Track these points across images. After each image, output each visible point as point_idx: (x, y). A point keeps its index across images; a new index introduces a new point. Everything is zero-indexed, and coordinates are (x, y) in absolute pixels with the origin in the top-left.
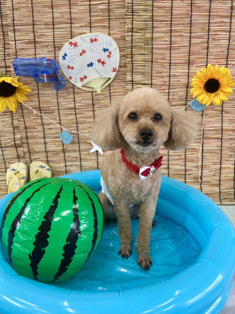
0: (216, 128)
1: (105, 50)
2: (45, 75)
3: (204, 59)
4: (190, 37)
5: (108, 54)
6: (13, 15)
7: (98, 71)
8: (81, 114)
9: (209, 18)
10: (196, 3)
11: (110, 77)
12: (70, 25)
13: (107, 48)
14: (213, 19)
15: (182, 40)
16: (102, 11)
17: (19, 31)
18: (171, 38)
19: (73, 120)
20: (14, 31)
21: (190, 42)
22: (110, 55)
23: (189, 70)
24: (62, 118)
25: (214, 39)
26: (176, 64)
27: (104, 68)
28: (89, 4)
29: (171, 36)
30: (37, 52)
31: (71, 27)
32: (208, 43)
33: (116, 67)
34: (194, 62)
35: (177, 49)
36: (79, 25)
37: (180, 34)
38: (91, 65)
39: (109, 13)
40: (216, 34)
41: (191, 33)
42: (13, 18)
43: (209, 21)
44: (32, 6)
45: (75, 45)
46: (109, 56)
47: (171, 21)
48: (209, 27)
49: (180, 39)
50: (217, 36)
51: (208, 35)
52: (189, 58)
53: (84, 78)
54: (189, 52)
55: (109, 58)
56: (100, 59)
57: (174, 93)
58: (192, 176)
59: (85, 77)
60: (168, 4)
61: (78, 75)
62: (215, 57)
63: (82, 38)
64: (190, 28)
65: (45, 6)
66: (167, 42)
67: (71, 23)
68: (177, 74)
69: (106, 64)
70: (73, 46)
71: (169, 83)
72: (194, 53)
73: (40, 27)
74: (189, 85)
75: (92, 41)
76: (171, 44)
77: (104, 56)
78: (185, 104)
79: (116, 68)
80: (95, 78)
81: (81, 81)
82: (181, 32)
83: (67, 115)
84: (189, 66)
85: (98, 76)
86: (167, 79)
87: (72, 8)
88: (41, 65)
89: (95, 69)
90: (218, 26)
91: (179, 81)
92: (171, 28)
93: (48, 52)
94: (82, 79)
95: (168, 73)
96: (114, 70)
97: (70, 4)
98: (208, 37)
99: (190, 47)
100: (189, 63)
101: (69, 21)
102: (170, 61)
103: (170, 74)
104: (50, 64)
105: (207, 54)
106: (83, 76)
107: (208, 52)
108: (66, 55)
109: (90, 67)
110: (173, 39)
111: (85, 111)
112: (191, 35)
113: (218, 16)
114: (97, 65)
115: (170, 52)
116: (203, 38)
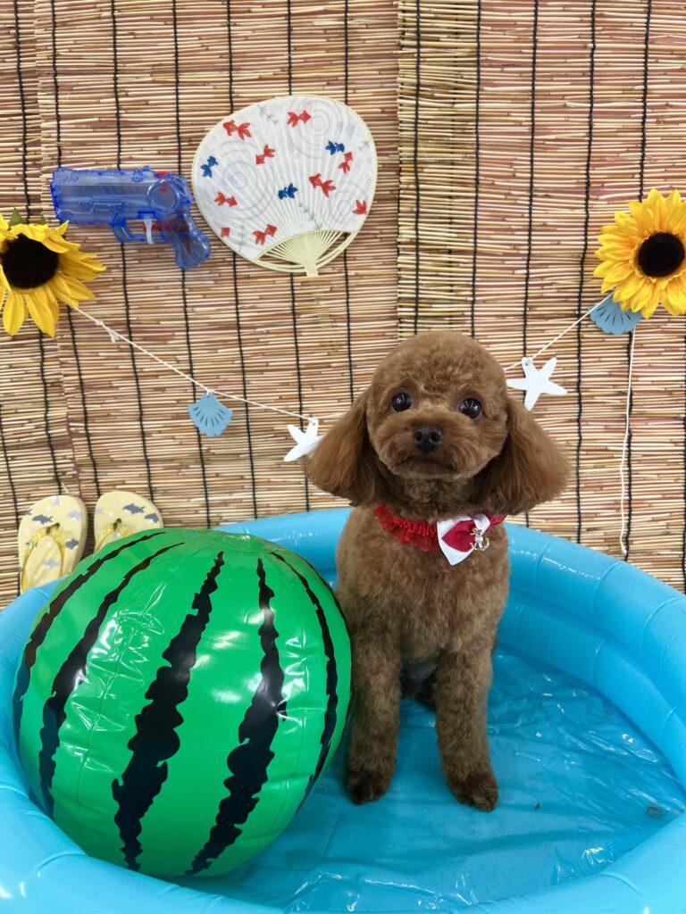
0: (669, 387)
1: (333, 148)
2: (149, 222)
3: (633, 178)
4: (591, 112)
5: (343, 160)
6: (54, 41)
7: (311, 211)
8: (257, 342)
9: (646, 58)
10: (607, 13)
11: (347, 230)
12: (226, 74)
13: (339, 143)
14: (657, 62)
15: (566, 121)
16: (325, 33)
17: (70, 88)
18: (533, 117)
19: (233, 360)
20: (57, 88)
21: (591, 128)
22: (349, 163)
23: (587, 211)
24: (197, 354)
25: (660, 120)
26: (548, 193)
27: (329, 203)
28: (287, 12)
29: (533, 108)
30: (124, 155)
31: (231, 81)
32: (643, 130)
33: (367, 198)
34: (603, 186)
35: (553, 148)
36: (256, 76)
37: (560, 103)
38: (290, 191)
39: (347, 40)
40: (667, 106)
41: (592, 100)
42: (55, 50)
43: (646, 67)
44: (114, 17)
45: (243, 130)
46: (345, 166)
47: (534, 65)
48: (645, 84)
49: (561, 117)
50: (671, 112)
51: (645, 107)
52: (587, 174)
53: (266, 233)
54: (589, 157)
55: (345, 172)
56: (318, 175)
57: (542, 278)
58: (600, 533)
59: (272, 230)
60: (524, 15)
61: (250, 222)
62: (666, 171)
63: (262, 110)
64: (589, 87)
65: (152, 18)
66: (521, 125)
67: (231, 69)
68: (550, 222)
69: (335, 191)
70: (235, 134)
71: (530, 250)
72: (601, 160)
73: (137, 78)
74: (587, 256)
75: (294, 119)
76: (533, 133)
77: (328, 167)
78: (577, 312)
79: (364, 203)
80: (300, 231)
81: (257, 242)
82: (563, 99)
83: (213, 346)
84: (587, 199)
85: (310, 226)
86: (522, 237)
87: (235, 25)
88: (138, 190)
89: (301, 205)
90: (671, 83)
91: (558, 244)
92: (533, 85)
93: (159, 154)
94: (260, 237)
95: (526, 217)
96: (361, 209)
97: (229, 12)
98: (644, 113)
99: (590, 141)
100: (588, 189)
101: (225, 62)
102: (531, 183)
103: (531, 222)
104: (164, 187)
105: (642, 164)
106: (266, 227)
107: (643, 156)
108: (212, 161)
109: (287, 199)
110: (539, 118)
111: (268, 333)
112: (591, 107)
113: (672, 54)
114: (307, 193)
115: (532, 156)
116: (627, 116)
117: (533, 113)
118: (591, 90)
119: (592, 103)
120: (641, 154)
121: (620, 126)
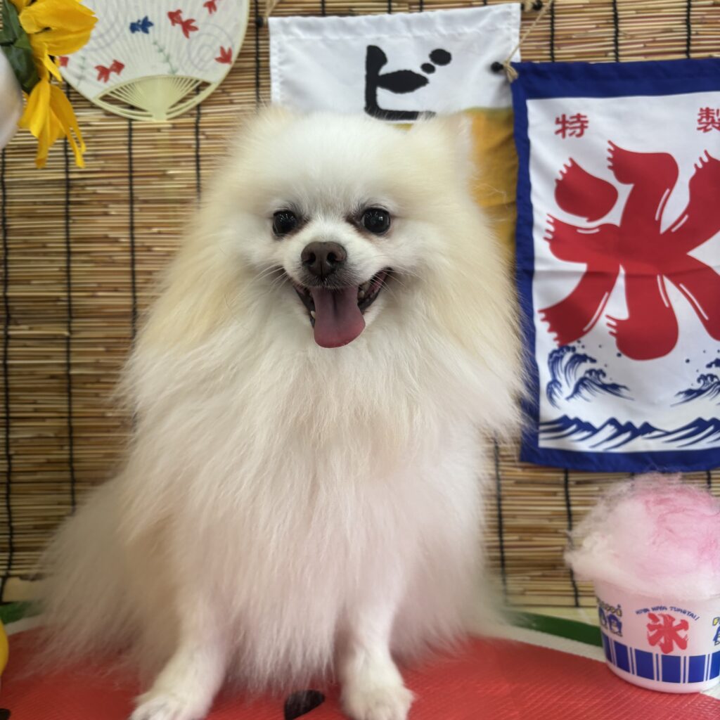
7: (166, 51)
11: (207, 79)
22: (216, 2)
27: (189, 45)
33: (233, 45)
46: (211, 6)
55: (210, 12)
56: (179, 12)
59: (118, 67)
61: (93, 54)
69: (196, 33)
77: (192, 3)
79: (230, 51)
80: (150, 73)
85: (164, 69)
89: (155, 43)
96: (225, 58)
109: (140, 34)
114: (165, 31)
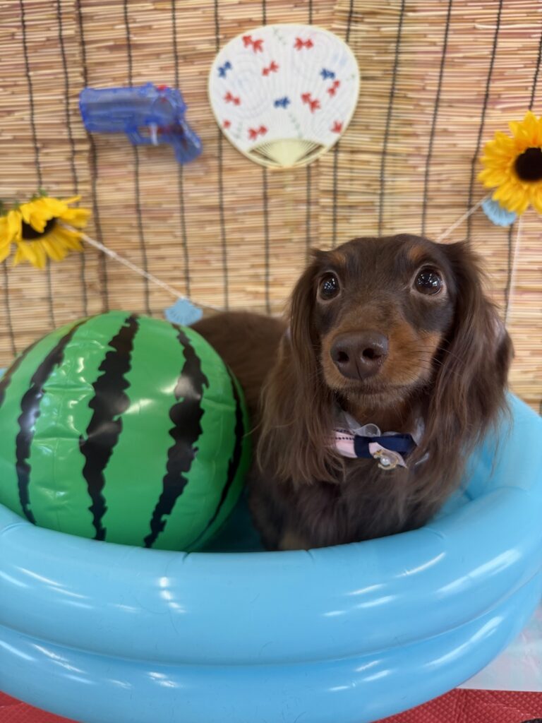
3: (527, 90)
4: (497, 33)
8: (235, 221)
15: (474, 41)
18: (446, 38)
19: (215, 236)
21: (495, 47)
23: (483, 119)
26: (451, 103)
29: (447, 30)
32: (540, 48)
34: (499, 98)
35: (460, 65)
37: (470, 25)
38: (284, 103)
41: (500, 22)
49: (470, 38)
52: (488, 87)
53: (259, 132)
54: (490, 72)
63: (276, 31)
64: (497, 11)
66: (436, 46)
68: (451, 128)
70: (251, 47)
71: (430, 152)
72: (502, 74)
74: (477, 157)
76: (444, 52)
81: (251, 139)
82: (474, 22)
83: (202, 223)
84: (485, 108)
86: (424, 141)
89: (290, 116)
91: (454, 147)
92: (449, 10)
94: (253, 134)
95: (430, 125)
99: (493, 58)
100: (486, 100)
102: (438, 95)
103: (433, 128)
105: (535, 78)
106: (260, 128)
109: (280, 109)
110: (451, 39)
111: (245, 214)
115: (441, 72)
116: (527, 36)
117: (446, 34)
118: (499, 14)
119: (498, 25)
120: (535, 69)
121: (520, 45)
